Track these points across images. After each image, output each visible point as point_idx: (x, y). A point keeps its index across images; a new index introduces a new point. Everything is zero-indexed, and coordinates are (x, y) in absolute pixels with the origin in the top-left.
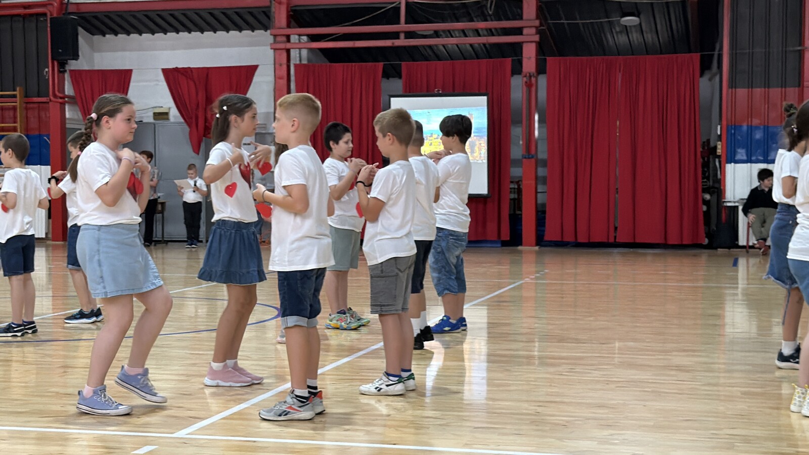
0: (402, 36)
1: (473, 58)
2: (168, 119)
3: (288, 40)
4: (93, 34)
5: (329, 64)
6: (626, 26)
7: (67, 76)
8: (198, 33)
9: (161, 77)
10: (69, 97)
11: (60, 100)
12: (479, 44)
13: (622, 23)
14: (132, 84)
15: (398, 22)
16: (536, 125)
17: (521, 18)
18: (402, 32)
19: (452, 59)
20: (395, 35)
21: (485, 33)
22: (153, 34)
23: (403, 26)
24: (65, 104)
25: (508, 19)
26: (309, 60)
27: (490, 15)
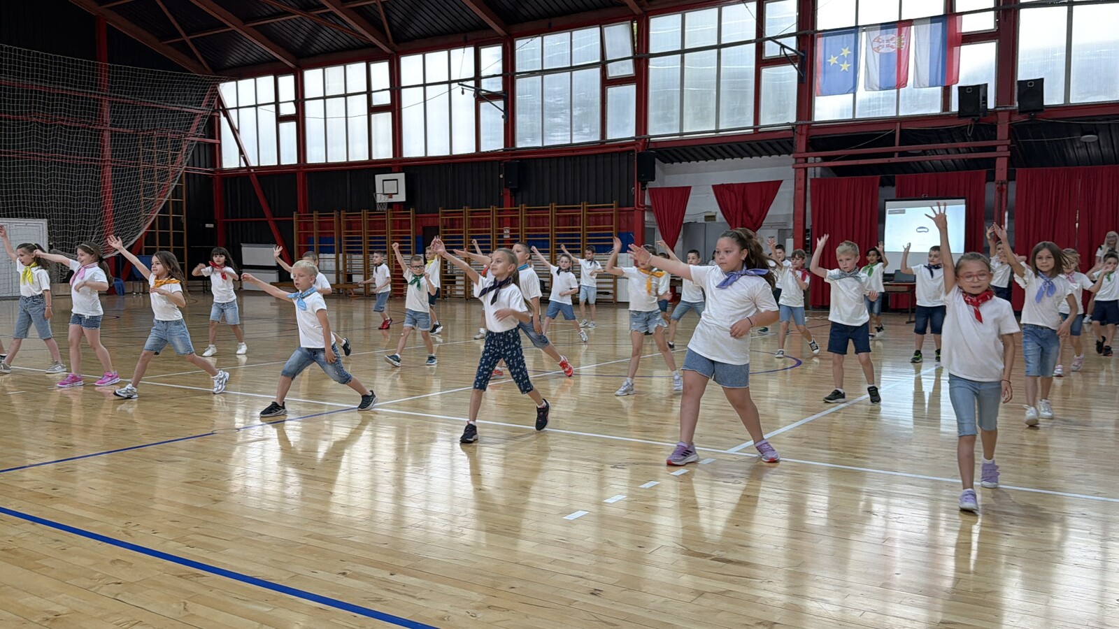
0: (896, 155)
1: (954, 171)
2: (715, 220)
3: (806, 161)
4: (665, 163)
5: (837, 178)
6: (1085, 143)
7: (647, 192)
8: (739, 159)
9: (712, 191)
10: (647, 206)
11: (642, 209)
12: (959, 159)
13: (1081, 140)
14: (691, 197)
15: (894, 145)
16: (1006, 220)
17: (996, 139)
18: (896, 152)
19: (936, 171)
20: (891, 155)
21: (965, 150)
22: (707, 161)
23: (897, 147)
24: (643, 212)
25: (984, 139)
26: (821, 175)
27: (969, 137)
